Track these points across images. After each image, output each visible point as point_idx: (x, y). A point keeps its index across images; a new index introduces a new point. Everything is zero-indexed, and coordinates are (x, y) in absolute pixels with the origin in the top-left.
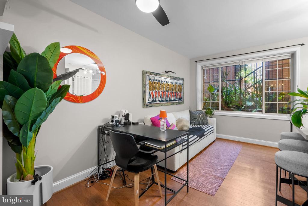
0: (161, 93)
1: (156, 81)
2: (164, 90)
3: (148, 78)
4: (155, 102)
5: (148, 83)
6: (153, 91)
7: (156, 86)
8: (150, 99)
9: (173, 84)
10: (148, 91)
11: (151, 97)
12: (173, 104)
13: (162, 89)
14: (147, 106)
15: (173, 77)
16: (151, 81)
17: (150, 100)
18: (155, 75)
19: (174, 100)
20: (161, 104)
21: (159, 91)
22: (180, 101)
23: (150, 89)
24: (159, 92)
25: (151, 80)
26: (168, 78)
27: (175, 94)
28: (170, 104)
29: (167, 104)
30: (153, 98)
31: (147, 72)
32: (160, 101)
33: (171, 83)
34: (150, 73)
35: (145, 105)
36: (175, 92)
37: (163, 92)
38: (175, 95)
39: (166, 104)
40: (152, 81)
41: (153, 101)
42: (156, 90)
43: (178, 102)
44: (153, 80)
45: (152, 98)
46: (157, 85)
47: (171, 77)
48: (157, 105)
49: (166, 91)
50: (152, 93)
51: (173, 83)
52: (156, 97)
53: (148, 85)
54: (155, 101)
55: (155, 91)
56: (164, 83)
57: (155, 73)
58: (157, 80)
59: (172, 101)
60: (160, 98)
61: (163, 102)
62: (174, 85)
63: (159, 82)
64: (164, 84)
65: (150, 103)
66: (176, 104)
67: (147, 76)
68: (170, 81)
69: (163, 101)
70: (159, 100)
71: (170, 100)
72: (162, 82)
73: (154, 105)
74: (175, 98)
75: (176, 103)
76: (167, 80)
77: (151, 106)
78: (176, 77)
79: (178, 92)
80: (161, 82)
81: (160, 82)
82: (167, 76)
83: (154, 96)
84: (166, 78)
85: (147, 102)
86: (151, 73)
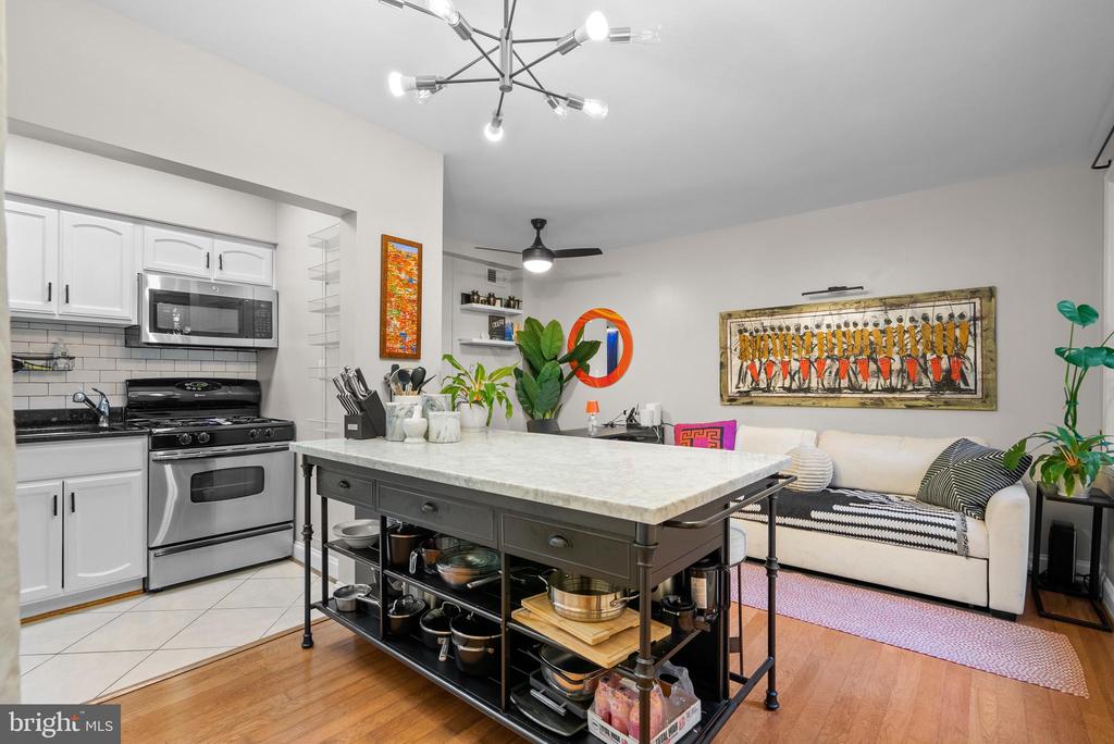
0: (795, 365)
1: (770, 332)
2: (816, 353)
3: (735, 329)
4: (764, 392)
5: (734, 341)
6: (756, 361)
7: (771, 346)
8: (744, 382)
9: (882, 326)
10: (735, 363)
11: (749, 378)
12: (878, 404)
13: (798, 352)
14: (732, 400)
15: (881, 299)
16: (747, 334)
17: (741, 385)
18: (764, 315)
19: (892, 390)
20: (798, 401)
21: (787, 359)
22: (948, 395)
23: (742, 356)
24: (785, 365)
25: (746, 331)
26: (844, 311)
27: (896, 365)
28: (856, 403)
29: (830, 403)
30: (755, 380)
31: (730, 315)
32: (789, 390)
33: (860, 327)
34: (743, 315)
35: (725, 398)
36: (897, 358)
37: (807, 364)
38: (901, 371)
39: (824, 403)
40: (751, 334)
41: (754, 389)
42: (772, 358)
43: (928, 399)
44: (757, 331)
45: (753, 380)
46: (774, 344)
47: (862, 305)
48: (775, 401)
49: (828, 357)
50: (752, 367)
51: (876, 325)
52: (769, 379)
53: (733, 348)
54: (767, 390)
55: (764, 360)
56: (816, 331)
57: (764, 309)
58: (773, 329)
59: (866, 391)
60: (792, 379)
61: (809, 395)
62: (883, 332)
63: (785, 332)
64: (813, 335)
65: (747, 393)
66: (909, 407)
67: (733, 325)
68: (858, 317)
69: (808, 390)
70: (787, 385)
71: (853, 388)
72: (802, 331)
73: (761, 400)
74: (895, 381)
75: (902, 400)
76: (834, 320)
77: (751, 403)
78: (912, 296)
79: (929, 356)
80: (798, 330)
81: (793, 331)
82: (835, 304)
83: (763, 376)
84: (828, 313)
85: (732, 390)
86: (748, 314)
